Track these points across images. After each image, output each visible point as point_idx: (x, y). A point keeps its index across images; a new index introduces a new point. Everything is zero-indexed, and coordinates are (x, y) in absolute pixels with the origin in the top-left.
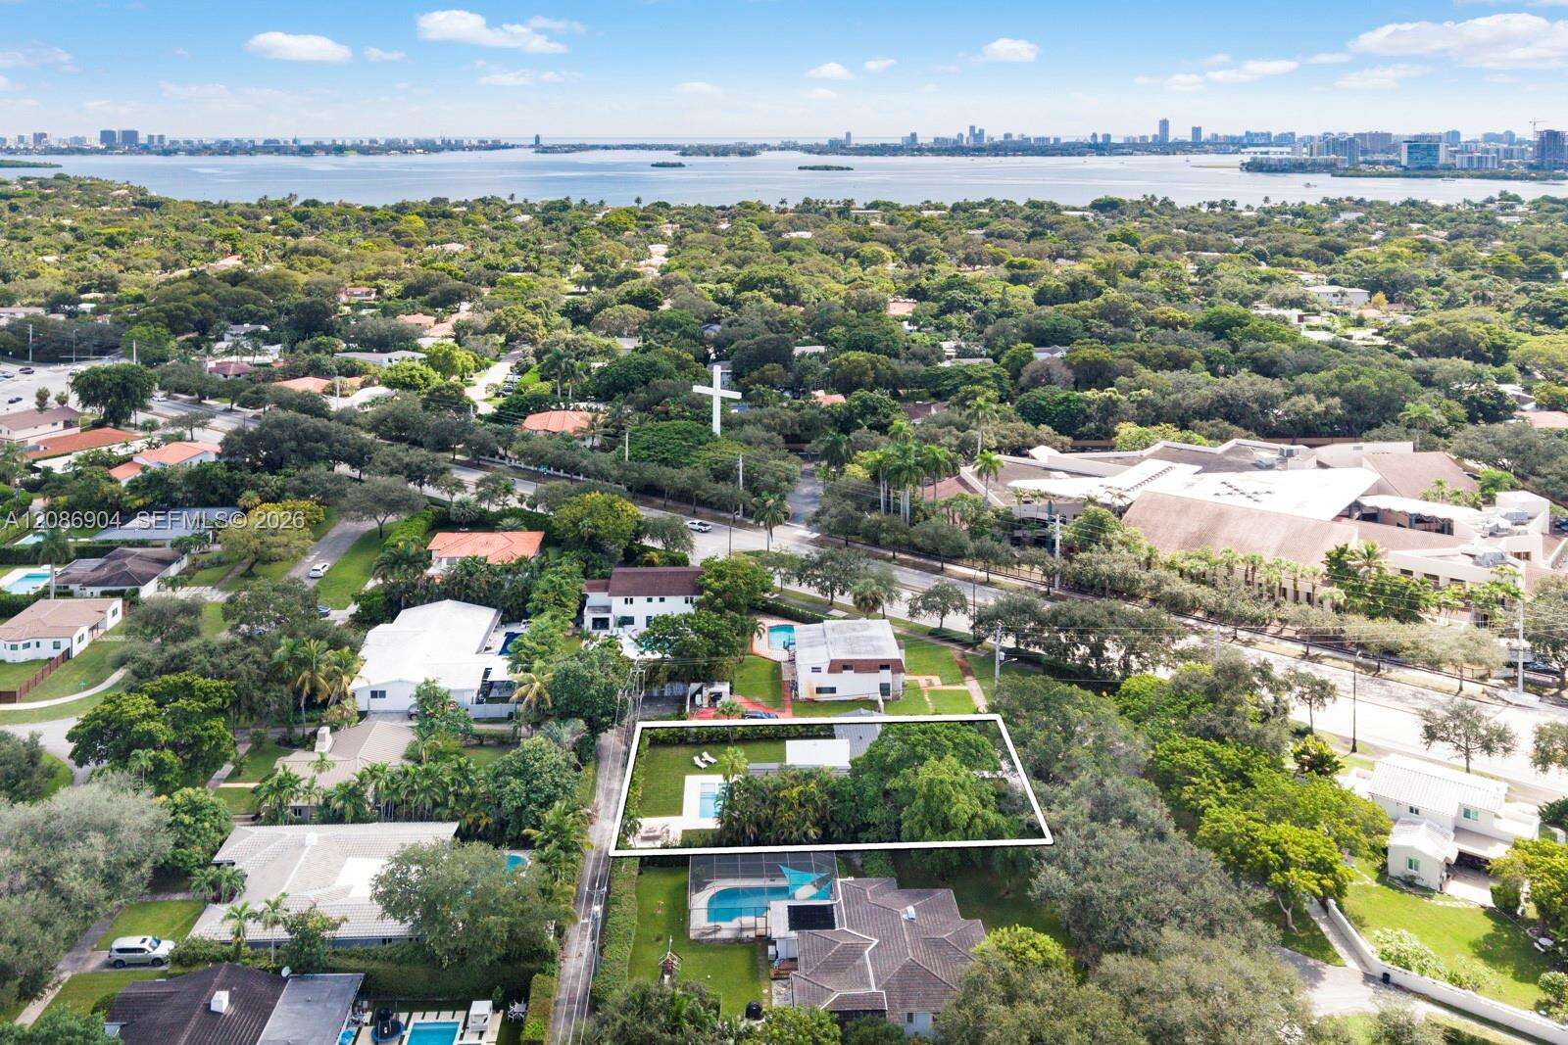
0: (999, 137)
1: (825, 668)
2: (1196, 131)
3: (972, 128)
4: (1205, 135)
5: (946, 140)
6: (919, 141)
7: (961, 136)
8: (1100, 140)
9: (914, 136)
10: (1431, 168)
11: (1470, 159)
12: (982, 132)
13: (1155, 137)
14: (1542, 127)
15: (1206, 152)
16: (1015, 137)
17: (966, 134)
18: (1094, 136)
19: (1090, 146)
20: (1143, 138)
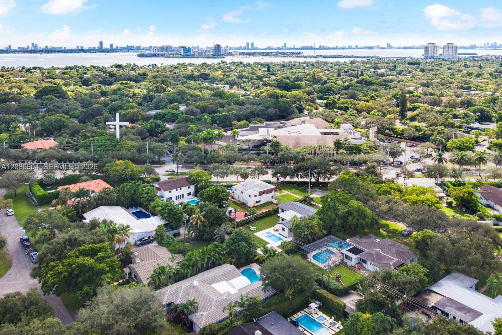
0: (43, 47)
1: (258, 195)
2: (111, 45)
3: (33, 44)
4: (114, 47)
5: (24, 48)
6: (12, 49)
7: (28, 46)
8: (80, 48)
9: (10, 46)
10: (189, 56)
11: (199, 53)
12: (36, 45)
13: (98, 47)
14: (215, 44)
15: (119, 52)
16: (49, 47)
17: (30, 46)
18: (78, 47)
19: (76, 50)
20: (95, 47)
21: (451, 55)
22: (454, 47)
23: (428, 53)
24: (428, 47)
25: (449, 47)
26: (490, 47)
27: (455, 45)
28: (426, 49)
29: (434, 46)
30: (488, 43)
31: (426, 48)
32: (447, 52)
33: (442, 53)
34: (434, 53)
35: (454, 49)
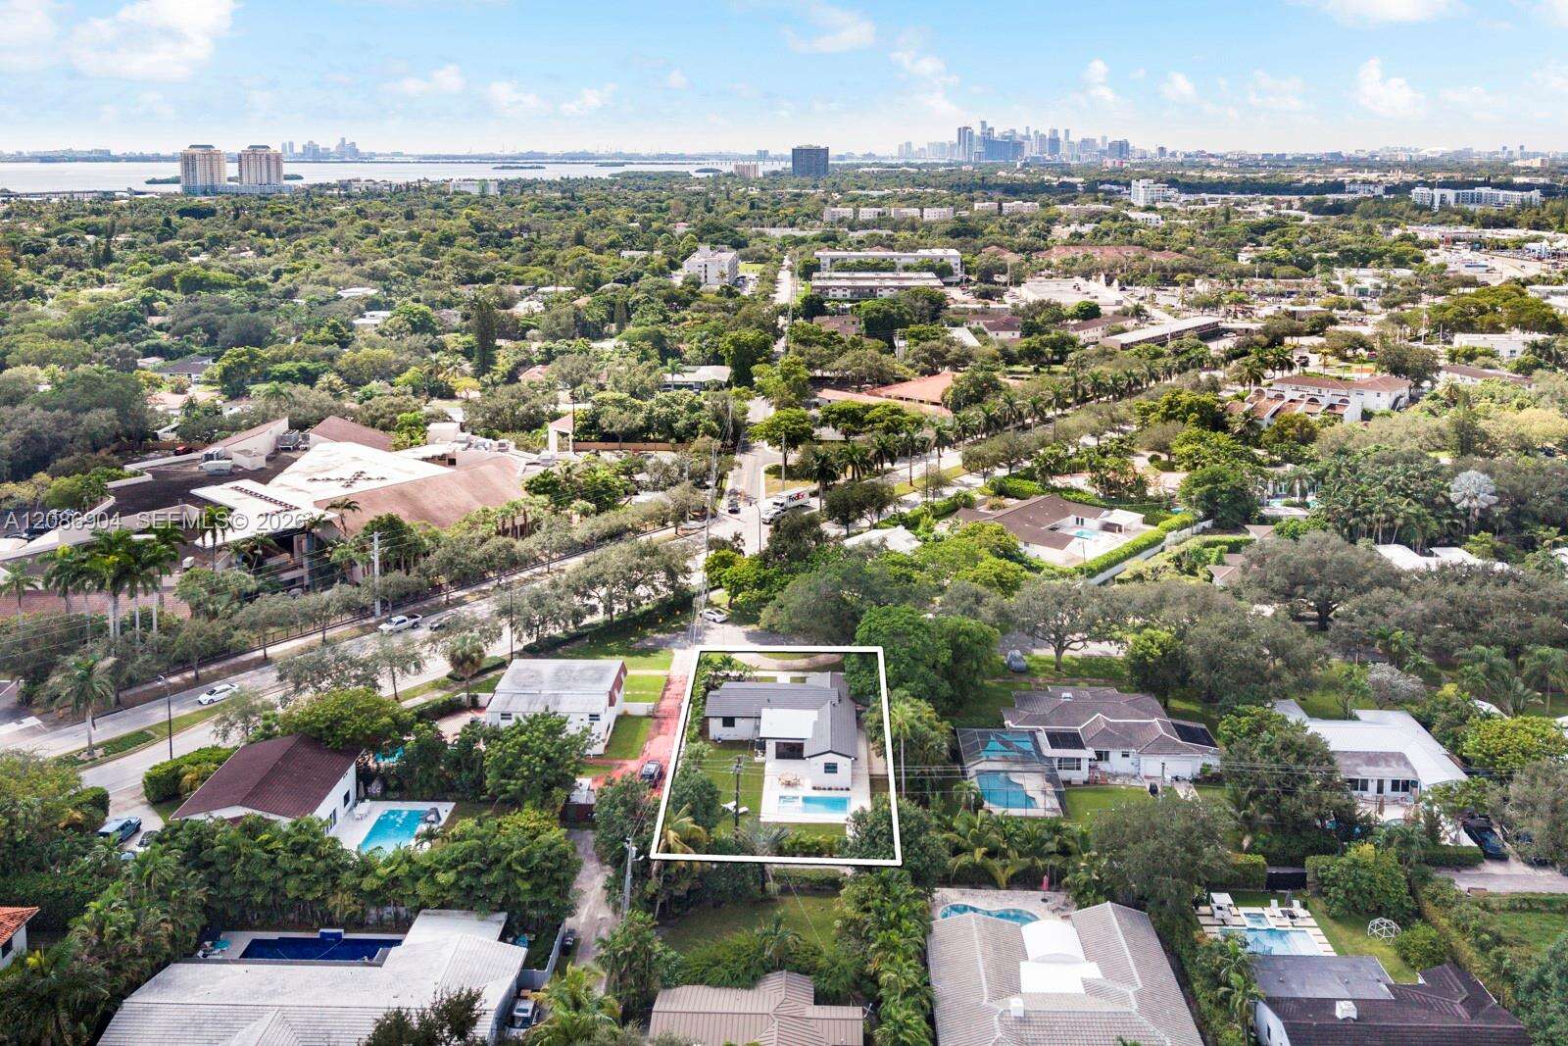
21: (265, 181)
22: (273, 158)
23: (194, 177)
24: (193, 157)
25: (256, 156)
26: (302, 155)
27: (272, 150)
28: (187, 164)
29: (211, 154)
30: (291, 145)
31: (188, 161)
32: (252, 170)
33: (236, 174)
34: (212, 174)
35: (273, 165)
